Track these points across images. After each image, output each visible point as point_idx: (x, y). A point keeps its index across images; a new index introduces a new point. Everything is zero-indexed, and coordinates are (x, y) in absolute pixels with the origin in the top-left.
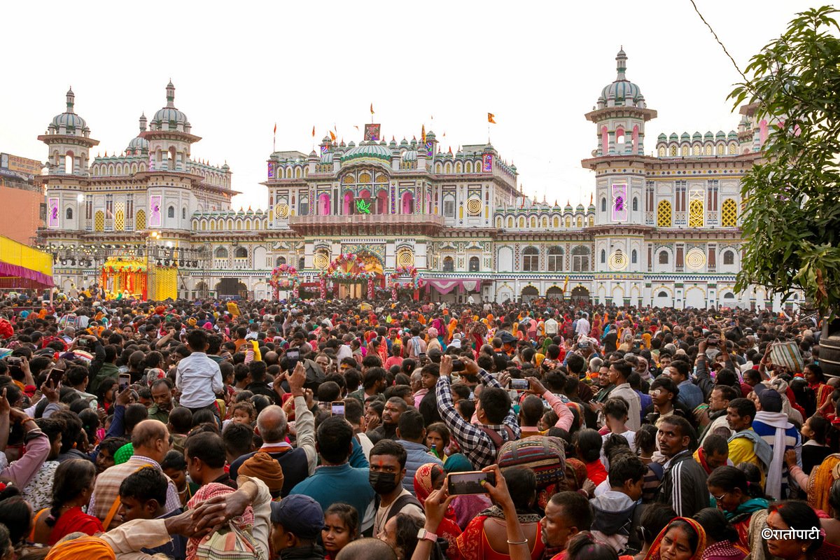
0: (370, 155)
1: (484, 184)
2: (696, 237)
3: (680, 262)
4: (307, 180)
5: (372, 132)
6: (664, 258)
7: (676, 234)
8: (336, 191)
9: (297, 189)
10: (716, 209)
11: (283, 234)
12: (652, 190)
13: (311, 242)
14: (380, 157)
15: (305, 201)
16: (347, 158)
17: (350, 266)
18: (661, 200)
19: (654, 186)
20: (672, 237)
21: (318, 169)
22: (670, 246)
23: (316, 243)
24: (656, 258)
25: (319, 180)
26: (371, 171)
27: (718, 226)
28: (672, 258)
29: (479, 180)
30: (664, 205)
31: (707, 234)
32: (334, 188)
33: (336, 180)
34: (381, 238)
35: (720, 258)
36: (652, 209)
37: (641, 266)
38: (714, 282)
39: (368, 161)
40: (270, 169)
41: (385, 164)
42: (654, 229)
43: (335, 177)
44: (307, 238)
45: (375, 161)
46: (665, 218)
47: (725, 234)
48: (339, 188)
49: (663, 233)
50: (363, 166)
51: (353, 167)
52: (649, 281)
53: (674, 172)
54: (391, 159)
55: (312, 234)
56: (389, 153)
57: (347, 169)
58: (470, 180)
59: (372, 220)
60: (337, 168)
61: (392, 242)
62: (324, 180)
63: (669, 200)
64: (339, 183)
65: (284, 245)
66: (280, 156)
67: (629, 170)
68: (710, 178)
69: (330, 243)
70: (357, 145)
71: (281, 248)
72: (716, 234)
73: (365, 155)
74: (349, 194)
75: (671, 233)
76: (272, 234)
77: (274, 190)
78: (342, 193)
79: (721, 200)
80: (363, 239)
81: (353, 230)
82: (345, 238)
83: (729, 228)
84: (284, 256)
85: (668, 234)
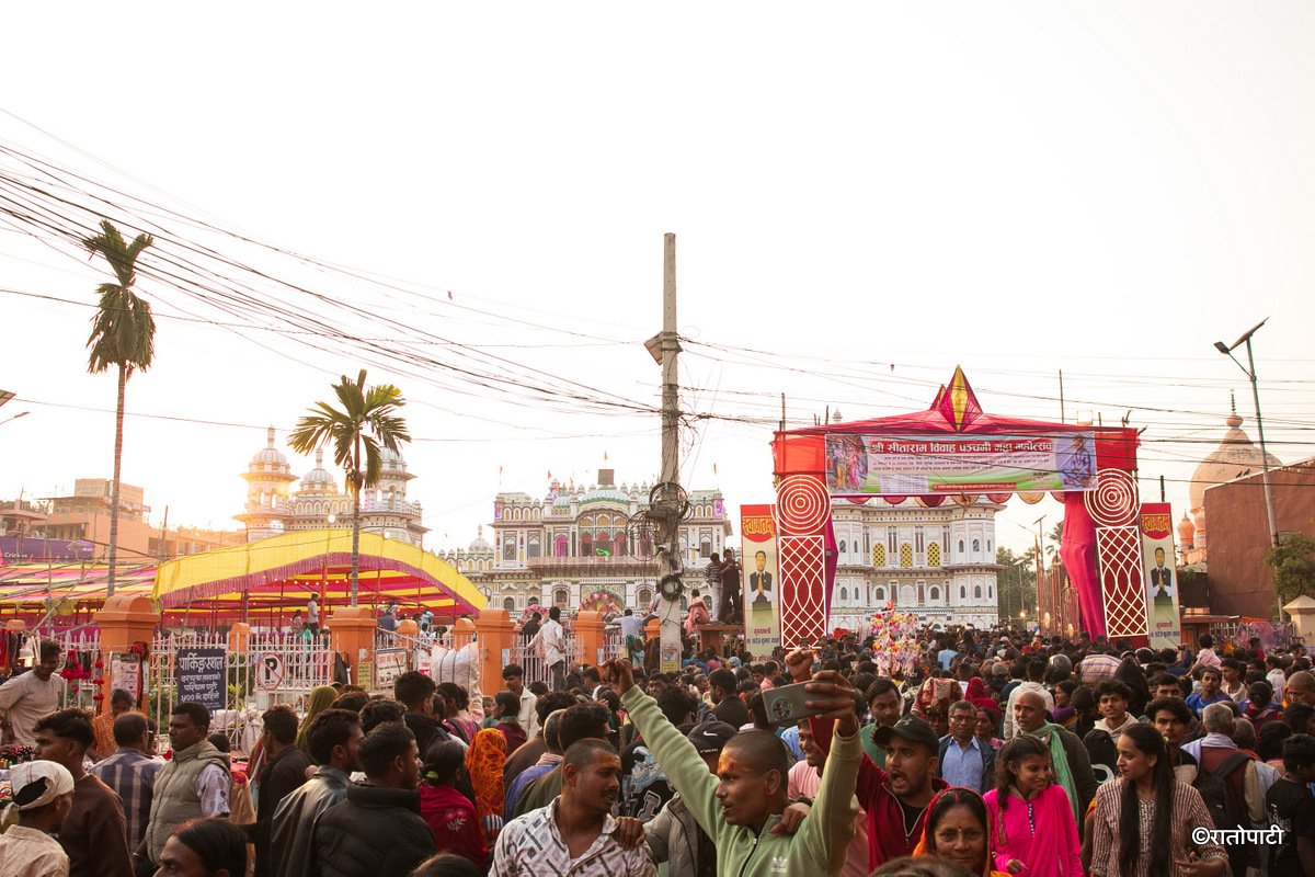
0: (609, 500)
1: (715, 527)
2: (907, 576)
3: (894, 597)
4: (545, 523)
5: (606, 477)
6: (880, 595)
7: (891, 573)
8: (574, 533)
9: (525, 530)
10: (922, 551)
11: (512, 575)
12: (867, 534)
13: (549, 583)
14: (618, 501)
15: (534, 542)
16: (584, 502)
17: (599, 606)
18: (876, 542)
19: (869, 531)
20: (887, 576)
21: (555, 511)
22: (885, 584)
23: (554, 584)
24: (873, 594)
25: (556, 523)
26: (609, 514)
27: (925, 567)
28: (887, 595)
29: (710, 524)
30: (879, 547)
31: (917, 573)
32: (571, 530)
33: (574, 523)
34: (622, 579)
35: (927, 594)
36: (868, 551)
37: (861, 603)
38: (924, 615)
39: (607, 505)
40: (497, 510)
41: (624, 508)
42: (872, 569)
43: (574, 519)
44: (544, 579)
45: (615, 506)
46: (880, 559)
47: (931, 573)
48: (577, 531)
49: (880, 572)
50: (602, 510)
51: (592, 510)
52: (869, 615)
53: (886, 518)
54: (628, 503)
55: (551, 576)
56: (626, 498)
57: (585, 513)
58: (701, 524)
59: (614, 561)
60: (574, 512)
61: (633, 583)
62: (561, 523)
63: (882, 543)
64: (576, 526)
65: (512, 586)
66: (506, 497)
67: (850, 517)
68: (917, 524)
69: (569, 584)
70: (587, 490)
71: (509, 588)
72: (924, 573)
73: (603, 499)
74: (586, 536)
75: (887, 572)
76: (500, 575)
77: (502, 530)
78: (580, 536)
79: (926, 544)
80: (603, 580)
81: (593, 571)
82: (584, 579)
83: (934, 568)
84: (512, 597)
85: (883, 573)
